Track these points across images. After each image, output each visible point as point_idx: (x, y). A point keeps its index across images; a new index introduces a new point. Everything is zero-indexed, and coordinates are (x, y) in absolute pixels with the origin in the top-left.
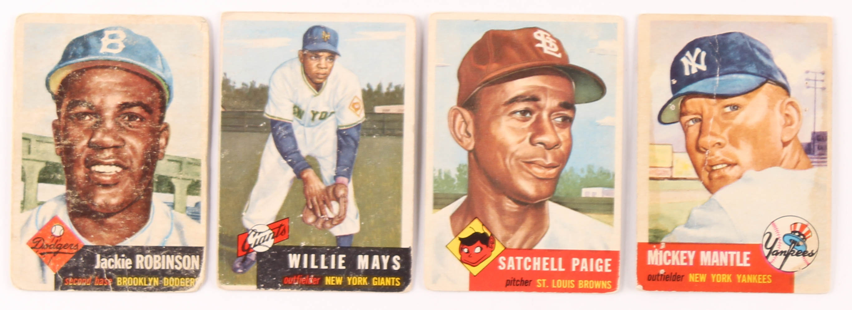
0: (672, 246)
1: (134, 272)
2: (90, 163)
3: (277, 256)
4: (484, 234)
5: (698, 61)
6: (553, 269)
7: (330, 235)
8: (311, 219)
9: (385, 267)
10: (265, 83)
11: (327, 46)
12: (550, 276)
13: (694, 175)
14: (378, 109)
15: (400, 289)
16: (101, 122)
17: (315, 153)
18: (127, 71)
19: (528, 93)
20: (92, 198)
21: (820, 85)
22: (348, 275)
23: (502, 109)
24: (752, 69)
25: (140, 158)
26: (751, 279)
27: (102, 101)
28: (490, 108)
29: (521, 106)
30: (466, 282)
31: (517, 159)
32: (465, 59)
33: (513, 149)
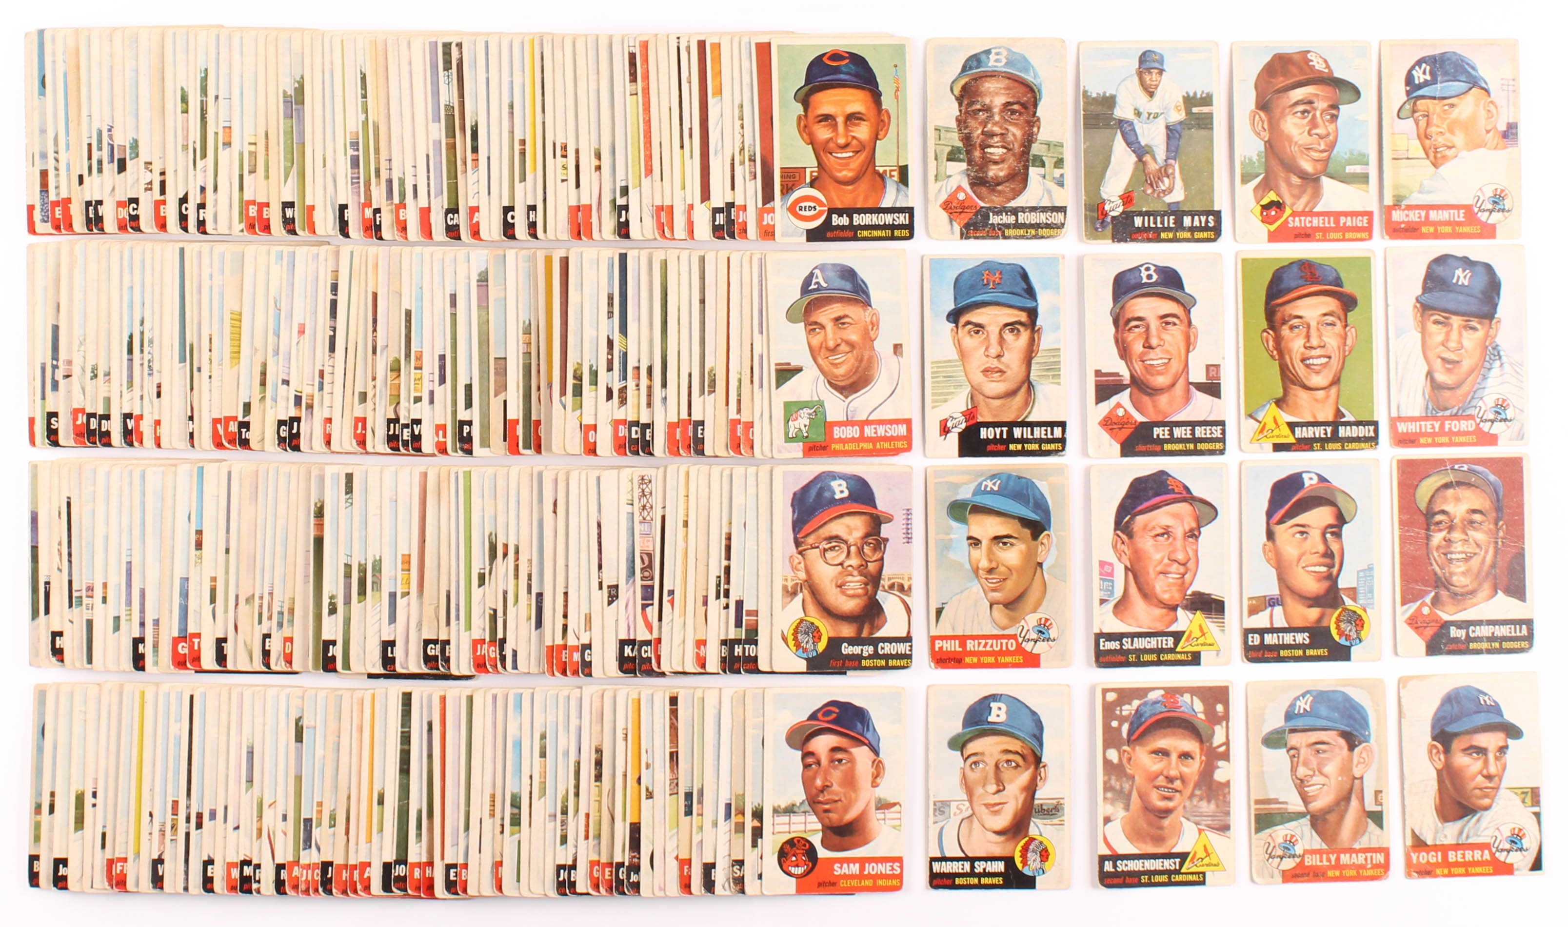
0: (1409, 207)
1: (1017, 226)
2: (984, 146)
3: (1126, 219)
4: (1278, 201)
5: (1424, 73)
6: (1327, 225)
7: (1164, 202)
8: (1149, 191)
9: (1203, 225)
10: (1114, 93)
11: (1156, 65)
12: (1325, 230)
13: (1424, 155)
14: (1195, 110)
15: (1214, 240)
16: (991, 116)
17: (1151, 143)
18: (1009, 78)
19: (1306, 98)
20: (986, 172)
21: (1511, 88)
22: (1177, 231)
23: (1288, 110)
24: (1463, 78)
25: (1019, 142)
26: (1466, 229)
27: (991, 101)
28: (1279, 110)
29: (1301, 108)
30: (1265, 236)
31: (1300, 146)
32: (1259, 75)
33: (1296, 139)
